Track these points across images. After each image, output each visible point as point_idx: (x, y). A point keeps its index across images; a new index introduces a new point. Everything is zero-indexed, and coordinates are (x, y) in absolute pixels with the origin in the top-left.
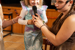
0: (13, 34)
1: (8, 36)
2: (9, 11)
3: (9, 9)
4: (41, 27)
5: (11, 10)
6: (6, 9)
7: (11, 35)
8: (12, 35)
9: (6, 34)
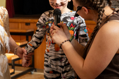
0: (36, 71)
1: (25, 76)
2: (27, 27)
3: (27, 24)
4: (63, 43)
5: (32, 25)
6: (21, 23)
7: (31, 74)
8: (33, 72)
9: (20, 72)
